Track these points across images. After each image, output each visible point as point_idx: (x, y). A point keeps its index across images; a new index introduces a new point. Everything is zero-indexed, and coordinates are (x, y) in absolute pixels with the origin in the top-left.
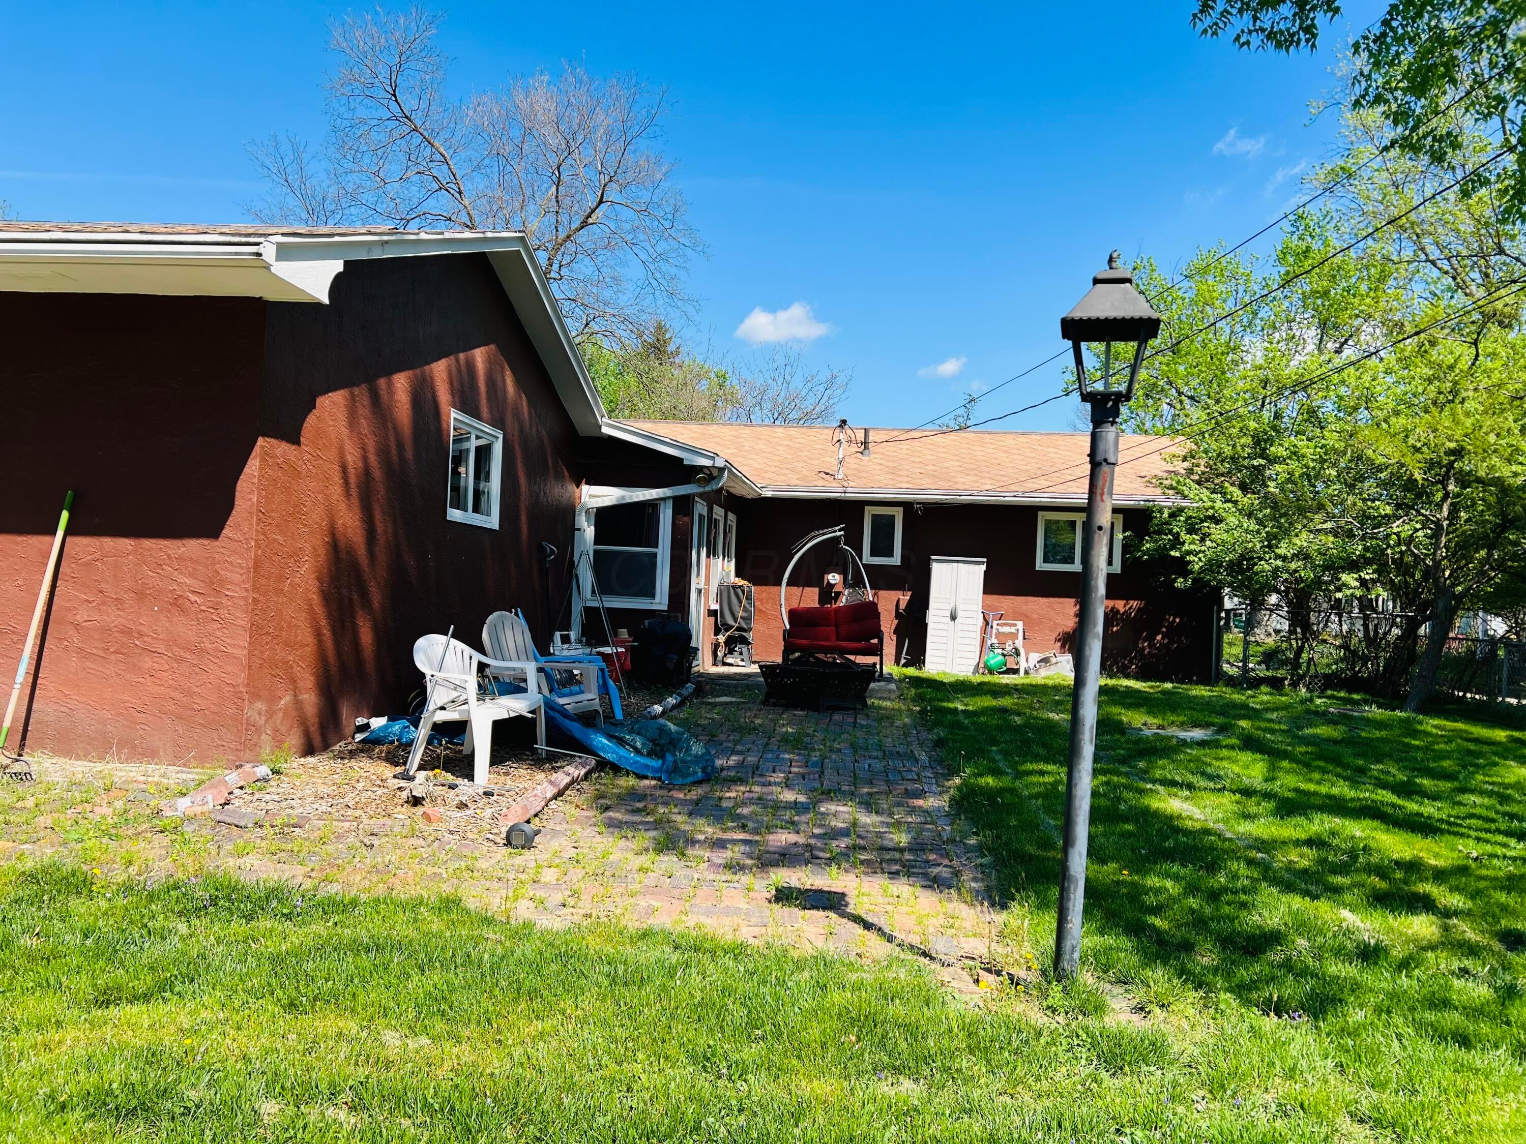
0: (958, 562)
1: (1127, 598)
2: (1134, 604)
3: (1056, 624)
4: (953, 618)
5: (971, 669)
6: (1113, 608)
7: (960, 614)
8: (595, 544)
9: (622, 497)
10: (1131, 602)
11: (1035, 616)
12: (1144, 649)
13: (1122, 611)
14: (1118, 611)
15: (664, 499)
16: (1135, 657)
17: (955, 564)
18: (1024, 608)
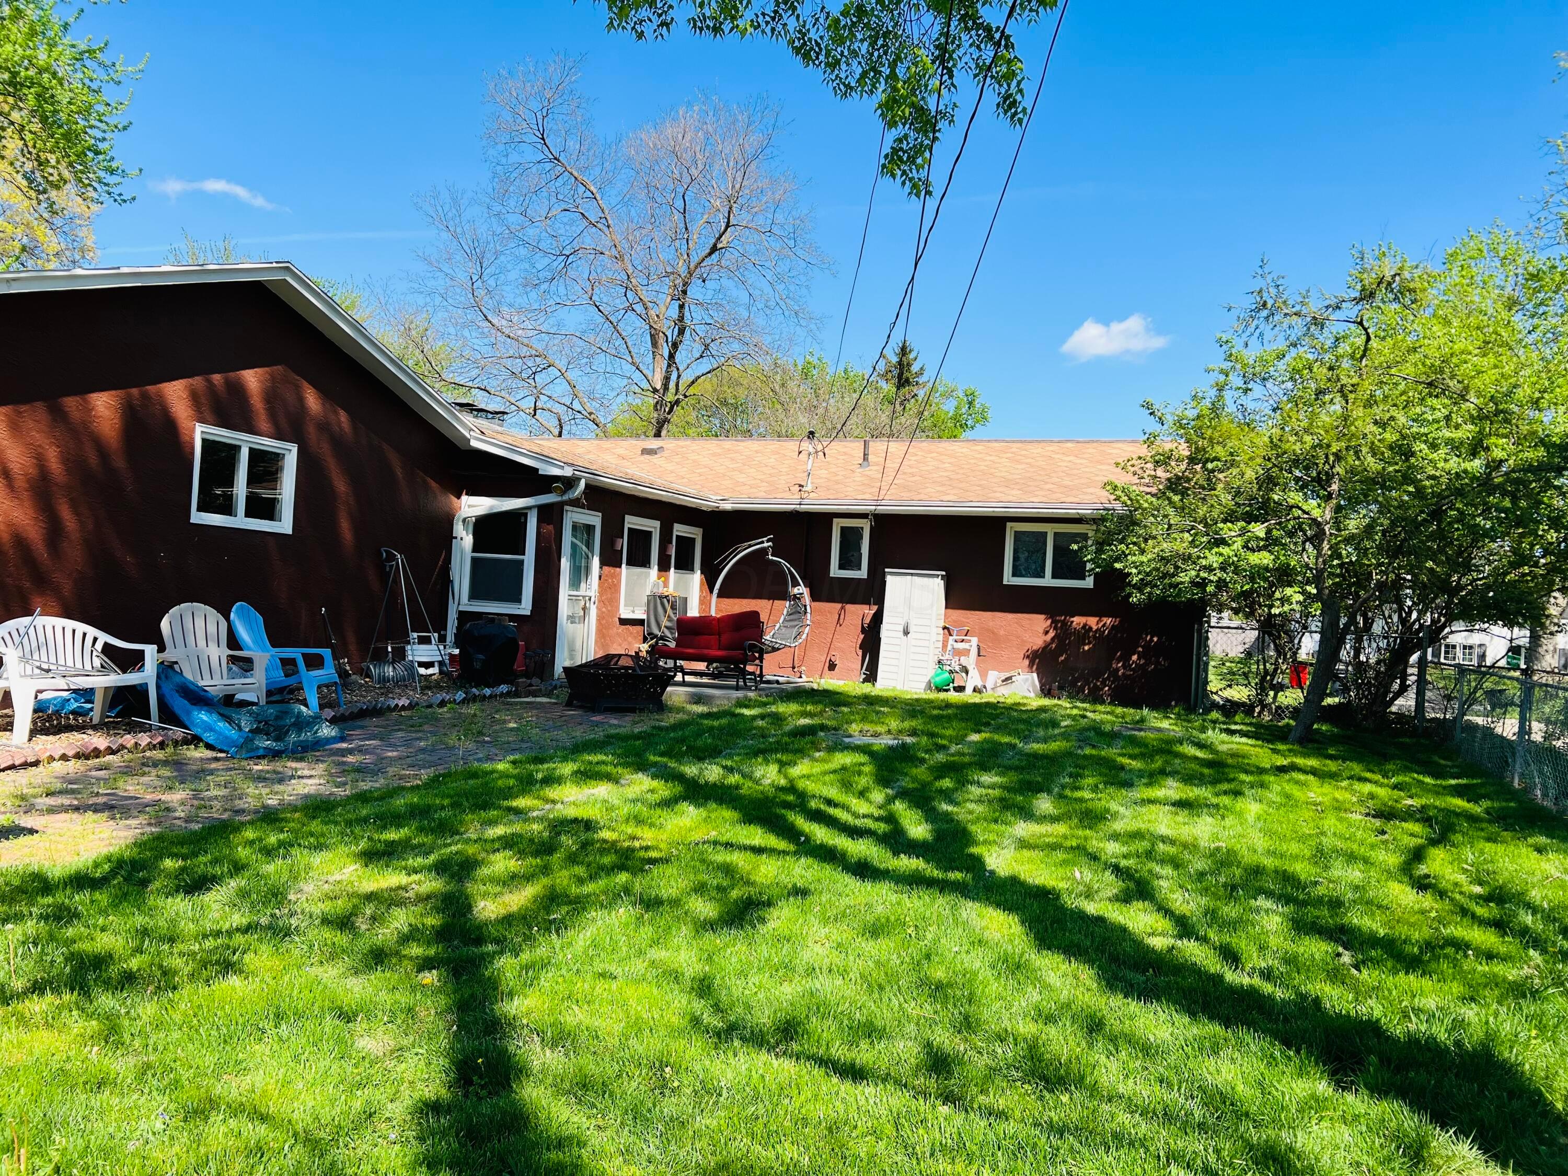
0: (912, 574)
1: (1100, 614)
2: (1108, 621)
3: (1023, 641)
4: (906, 633)
5: (923, 685)
6: (1085, 625)
7: (912, 629)
8: (474, 550)
9: (492, 507)
10: (1105, 619)
11: (1002, 632)
12: (1118, 670)
13: (1095, 628)
14: (1091, 628)
15: (530, 508)
16: (1108, 678)
17: (909, 577)
18: (991, 624)
